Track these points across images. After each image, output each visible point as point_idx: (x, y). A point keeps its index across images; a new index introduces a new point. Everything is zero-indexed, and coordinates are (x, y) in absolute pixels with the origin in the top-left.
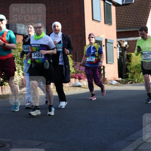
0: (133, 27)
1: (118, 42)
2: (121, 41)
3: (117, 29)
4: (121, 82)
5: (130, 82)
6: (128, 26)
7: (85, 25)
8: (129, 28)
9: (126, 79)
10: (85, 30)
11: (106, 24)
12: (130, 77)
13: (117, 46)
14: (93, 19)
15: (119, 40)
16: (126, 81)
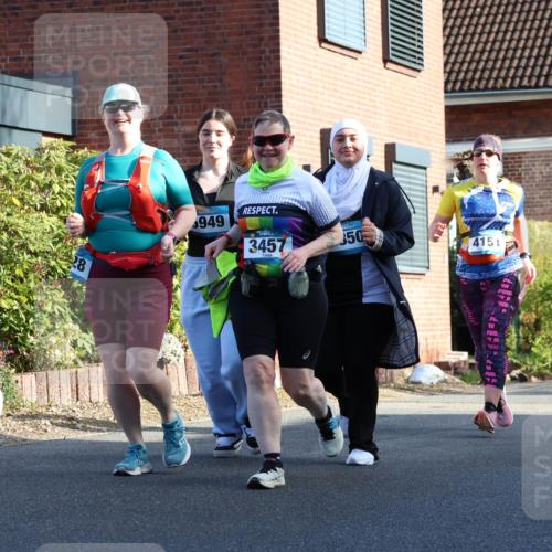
5: (515, 373)
6: (505, 80)
7: (279, 70)
8: (512, 87)
12: (514, 347)
13: (449, 180)
15: (460, 148)
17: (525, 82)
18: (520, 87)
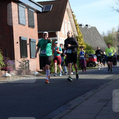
4: (42, 72)
6: (47, 29)
10: (13, 32)
17: (50, 29)
18: (49, 30)
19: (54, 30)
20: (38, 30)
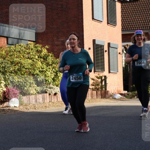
0: (142, 28)
1: (124, 46)
2: (128, 46)
3: (122, 30)
4: (127, 96)
7: (83, 26)
9: (133, 92)
10: (83, 32)
11: (109, 25)
13: (123, 51)
14: (93, 19)
15: (125, 44)
16: (133, 95)
19: (147, 29)
20: (123, 30)
